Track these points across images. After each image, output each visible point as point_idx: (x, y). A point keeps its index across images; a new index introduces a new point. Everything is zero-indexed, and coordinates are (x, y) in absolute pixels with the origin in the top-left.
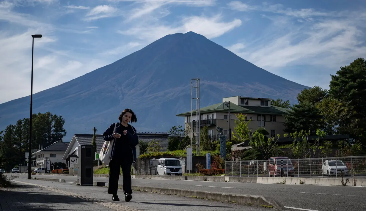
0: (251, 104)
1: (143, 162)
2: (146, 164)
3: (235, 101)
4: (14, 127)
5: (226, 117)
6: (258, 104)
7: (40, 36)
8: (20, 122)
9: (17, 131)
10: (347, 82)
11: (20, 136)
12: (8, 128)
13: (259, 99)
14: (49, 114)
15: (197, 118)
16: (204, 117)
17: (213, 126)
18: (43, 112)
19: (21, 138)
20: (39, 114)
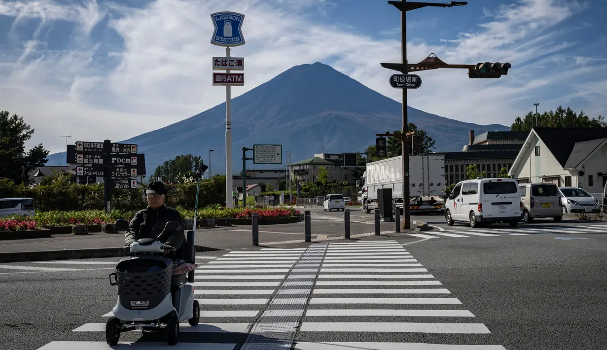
0: (332, 158)
1: (260, 198)
2: (262, 200)
3: (321, 156)
4: (162, 168)
5: (315, 167)
6: (337, 158)
7: (213, 151)
8: (167, 163)
9: (165, 170)
10: (397, 141)
11: (168, 173)
12: (157, 169)
13: (337, 155)
14: (190, 156)
15: (297, 168)
16: (301, 168)
17: (307, 173)
18: (185, 155)
19: (168, 176)
20: (182, 156)
